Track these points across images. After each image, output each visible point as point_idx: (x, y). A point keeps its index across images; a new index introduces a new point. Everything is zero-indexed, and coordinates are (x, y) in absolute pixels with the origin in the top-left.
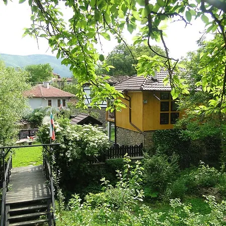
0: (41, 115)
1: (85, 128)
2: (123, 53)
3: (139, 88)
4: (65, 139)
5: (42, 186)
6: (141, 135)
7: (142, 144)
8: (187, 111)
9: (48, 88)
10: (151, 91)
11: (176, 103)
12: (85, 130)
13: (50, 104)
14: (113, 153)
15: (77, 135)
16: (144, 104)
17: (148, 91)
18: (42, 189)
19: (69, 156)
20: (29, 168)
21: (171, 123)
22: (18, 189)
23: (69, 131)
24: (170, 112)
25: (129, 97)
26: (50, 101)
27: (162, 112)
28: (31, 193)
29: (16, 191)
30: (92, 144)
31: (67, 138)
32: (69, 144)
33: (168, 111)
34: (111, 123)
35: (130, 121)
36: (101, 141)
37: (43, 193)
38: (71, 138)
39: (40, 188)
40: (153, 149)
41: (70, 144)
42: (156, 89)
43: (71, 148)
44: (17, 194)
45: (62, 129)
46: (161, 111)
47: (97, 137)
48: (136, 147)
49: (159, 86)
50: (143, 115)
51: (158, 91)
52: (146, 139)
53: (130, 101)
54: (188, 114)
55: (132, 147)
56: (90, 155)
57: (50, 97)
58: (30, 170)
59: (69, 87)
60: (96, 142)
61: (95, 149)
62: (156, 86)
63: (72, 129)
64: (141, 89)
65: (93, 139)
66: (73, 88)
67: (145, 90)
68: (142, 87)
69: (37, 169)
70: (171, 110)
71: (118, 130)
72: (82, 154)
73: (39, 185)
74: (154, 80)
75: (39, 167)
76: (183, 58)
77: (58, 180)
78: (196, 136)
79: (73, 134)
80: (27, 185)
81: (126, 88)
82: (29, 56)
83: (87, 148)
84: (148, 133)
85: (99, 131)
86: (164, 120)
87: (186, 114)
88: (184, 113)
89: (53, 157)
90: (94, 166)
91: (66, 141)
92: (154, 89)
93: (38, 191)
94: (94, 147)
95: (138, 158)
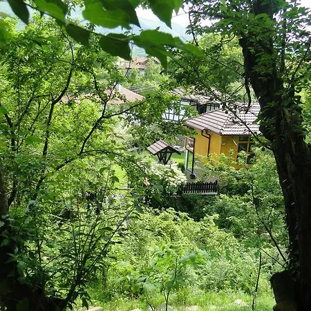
3: (218, 131)
7: (216, 181)
9: (120, 90)
10: (229, 135)
16: (222, 146)
17: (227, 135)
24: (247, 153)
25: (209, 136)
30: (172, 183)
34: (189, 152)
48: (211, 184)
51: (237, 135)
53: (209, 139)
55: (207, 184)
64: (221, 134)
67: (224, 135)
68: (222, 131)
70: (249, 151)
74: (235, 123)
94: (173, 187)
95: (212, 193)
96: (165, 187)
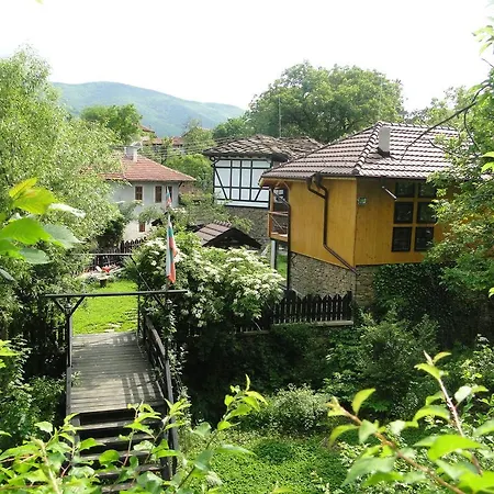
0: (120, 220)
1: (233, 255)
2: (301, 86)
3: (350, 171)
4: (191, 279)
5: (142, 378)
6: (349, 273)
7: (350, 293)
8: (455, 224)
9: (135, 159)
10: (376, 178)
11: (431, 206)
12: (233, 259)
13: (139, 197)
14: (288, 311)
15: (214, 271)
16: (359, 206)
17: (371, 177)
18: (144, 384)
19: (198, 316)
20: (109, 337)
21: (415, 250)
22: (94, 383)
23: (198, 261)
24: (414, 225)
25: (325, 189)
26: (139, 190)
27: (396, 225)
28: (121, 391)
29: (91, 387)
30: (248, 291)
31: (194, 276)
32: (199, 289)
33: (410, 222)
34: (278, 243)
35: (325, 243)
36: (267, 285)
37: (146, 392)
38: (203, 277)
39: (138, 382)
40: (375, 304)
41: (201, 289)
42: (387, 173)
43: (203, 299)
44: (92, 392)
45: (185, 256)
46: (395, 222)
47: (258, 276)
48: (337, 299)
49: (393, 167)
50: (356, 229)
51: (393, 179)
52: (359, 283)
53: (326, 197)
54: (456, 231)
55: (327, 300)
56: (242, 315)
57: (139, 182)
58: (110, 342)
59: (177, 159)
60: (257, 287)
61: (255, 302)
62: (388, 167)
63: (204, 257)
64: (355, 174)
65: (250, 281)
66: (187, 161)
67: (365, 176)
68: (358, 168)
69: (126, 340)
70: (418, 222)
71: (295, 260)
72: (227, 311)
73: (136, 376)
74: (383, 154)
75: (129, 336)
76: (437, 103)
77: (178, 366)
78: (480, 283)
79: (207, 269)
80: (110, 374)
81: (318, 170)
82: (85, 85)
83: (236, 300)
84: (365, 270)
85: (261, 264)
86: (400, 242)
87: (452, 232)
88: (448, 229)
89: (172, 318)
90: (246, 336)
91: (193, 283)
92: (382, 173)
93: (134, 387)
94: (252, 299)
95: (341, 322)
96: (229, 300)
